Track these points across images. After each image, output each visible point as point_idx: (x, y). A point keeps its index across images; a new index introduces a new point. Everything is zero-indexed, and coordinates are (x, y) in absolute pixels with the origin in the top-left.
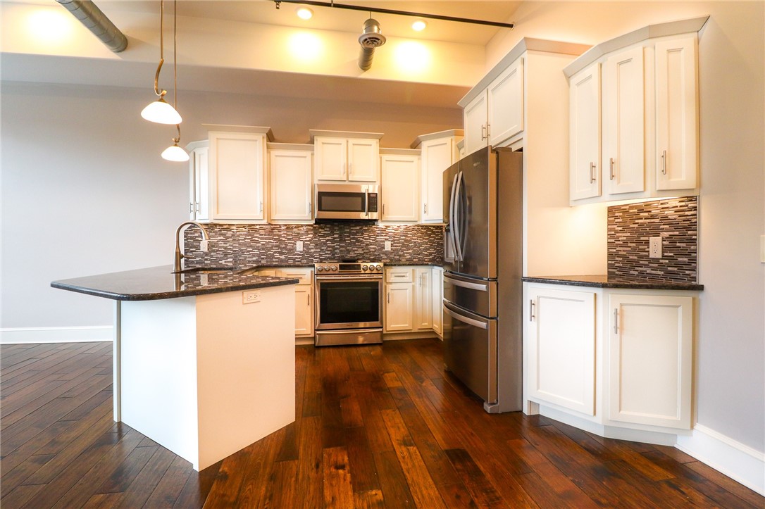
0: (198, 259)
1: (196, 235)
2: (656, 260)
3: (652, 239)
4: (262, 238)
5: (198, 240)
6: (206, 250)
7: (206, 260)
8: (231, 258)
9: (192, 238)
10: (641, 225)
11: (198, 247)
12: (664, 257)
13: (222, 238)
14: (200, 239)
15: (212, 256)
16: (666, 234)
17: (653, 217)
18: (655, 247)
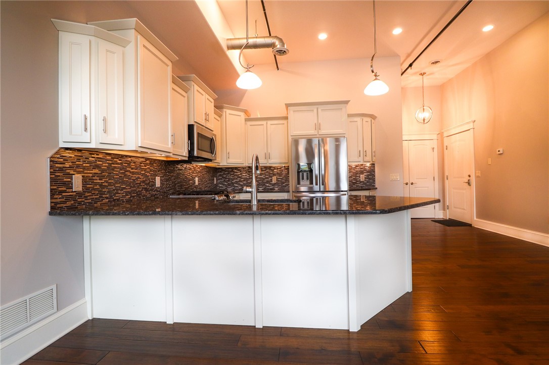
0: (69, 204)
1: (67, 165)
2: (363, 182)
3: (361, 175)
4: (133, 173)
5: (69, 174)
6: (80, 189)
7: (80, 203)
8: (107, 198)
9: (61, 169)
10: (357, 171)
11: (69, 185)
12: (365, 181)
13: (96, 171)
14: (72, 172)
15: (86, 197)
16: (366, 174)
17: (361, 169)
18: (362, 177)
